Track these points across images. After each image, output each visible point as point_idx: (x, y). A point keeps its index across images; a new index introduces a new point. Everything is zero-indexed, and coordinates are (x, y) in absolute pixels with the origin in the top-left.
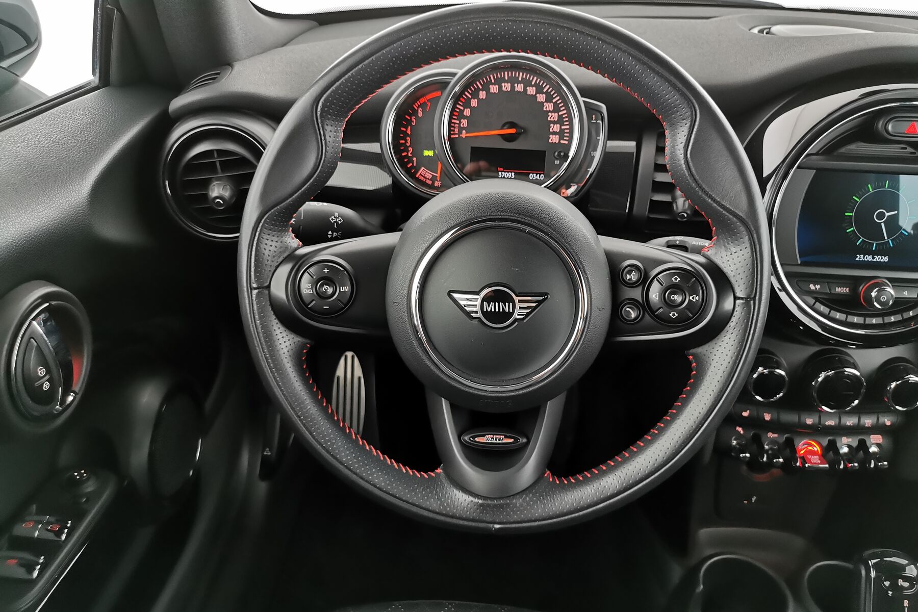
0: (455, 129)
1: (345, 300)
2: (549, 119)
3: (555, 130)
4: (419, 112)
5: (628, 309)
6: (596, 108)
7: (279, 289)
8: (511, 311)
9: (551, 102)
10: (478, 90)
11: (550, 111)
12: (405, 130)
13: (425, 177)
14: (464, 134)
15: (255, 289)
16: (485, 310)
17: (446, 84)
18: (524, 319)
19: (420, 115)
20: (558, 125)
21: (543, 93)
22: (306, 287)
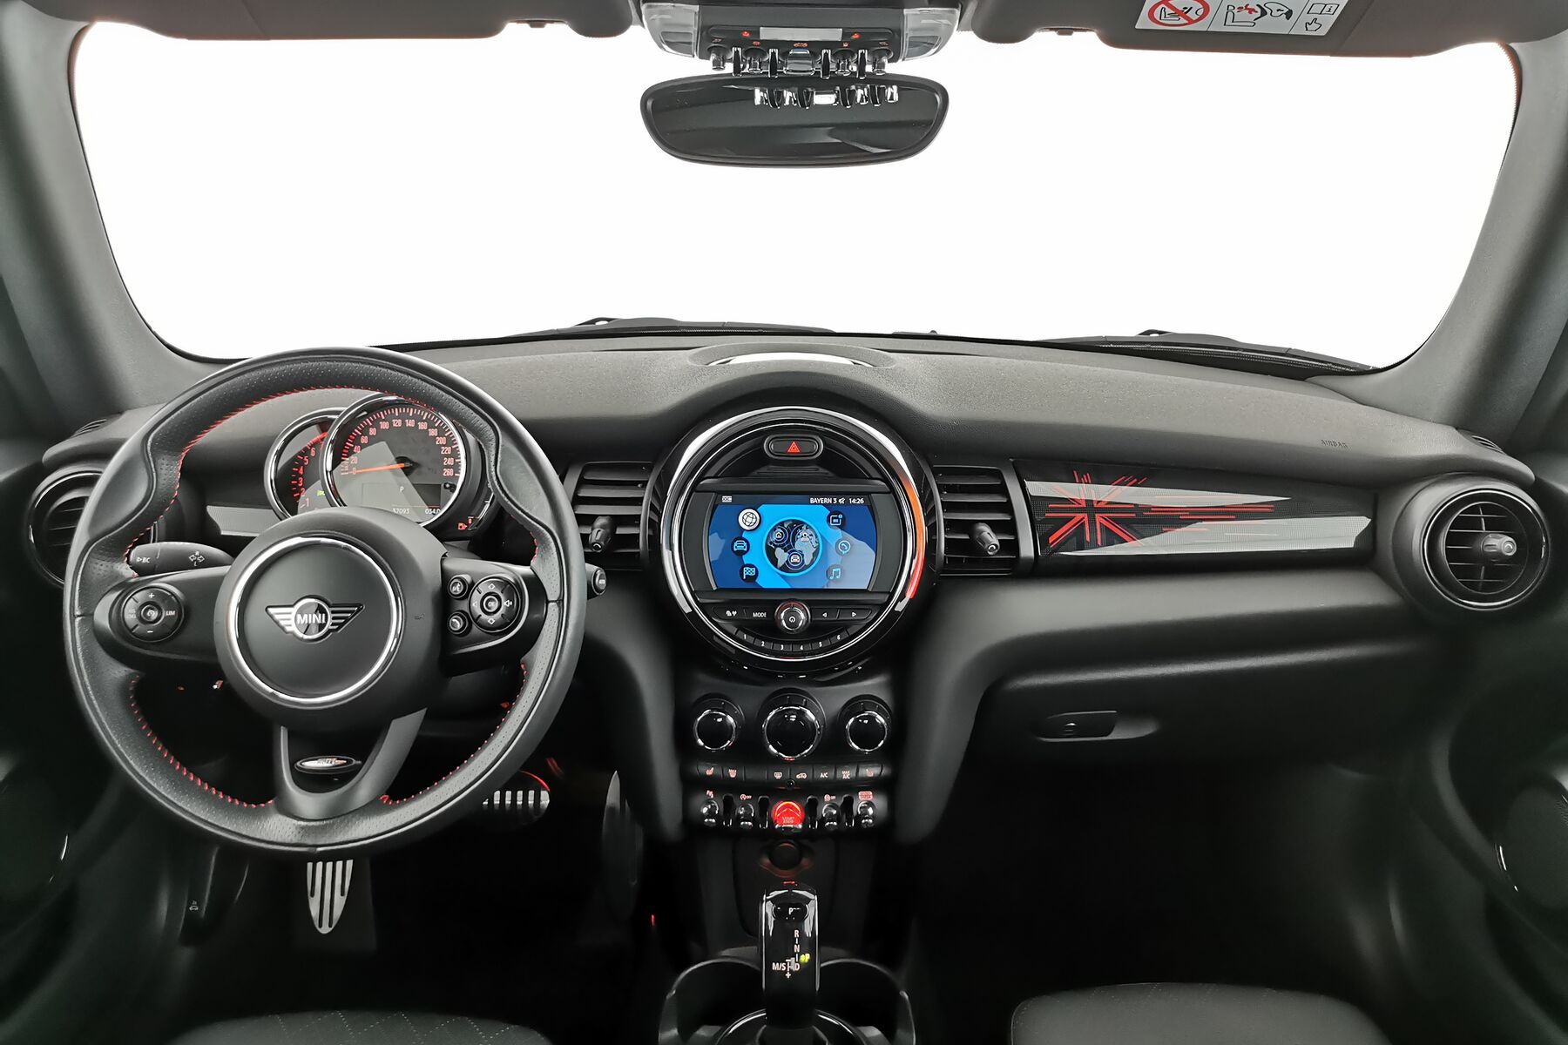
1: (171, 624)
2: (442, 453)
5: (454, 620)
7: (102, 616)
8: (324, 621)
10: (368, 426)
11: (442, 445)
12: (297, 470)
14: (354, 471)
15: (78, 616)
16: (298, 622)
18: (337, 629)
19: (313, 455)
20: (452, 459)
21: (434, 428)
22: (130, 615)
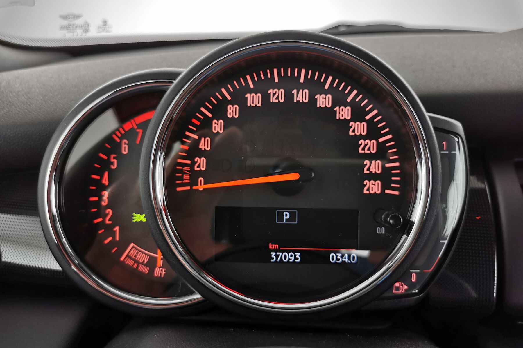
0: (185, 176)
2: (360, 151)
3: (372, 170)
4: (124, 146)
6: (446, 128)
9: (361, 119)
11: (361, 137)
12: (98, 177)
13: (136, 261)
14: (201, 185)
17: (158, 93)
19: (125, 152)
20: (379, 162)
21: (346, 105)
